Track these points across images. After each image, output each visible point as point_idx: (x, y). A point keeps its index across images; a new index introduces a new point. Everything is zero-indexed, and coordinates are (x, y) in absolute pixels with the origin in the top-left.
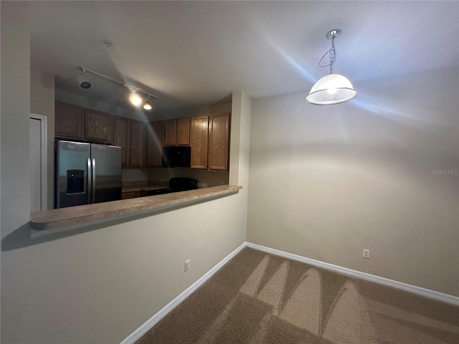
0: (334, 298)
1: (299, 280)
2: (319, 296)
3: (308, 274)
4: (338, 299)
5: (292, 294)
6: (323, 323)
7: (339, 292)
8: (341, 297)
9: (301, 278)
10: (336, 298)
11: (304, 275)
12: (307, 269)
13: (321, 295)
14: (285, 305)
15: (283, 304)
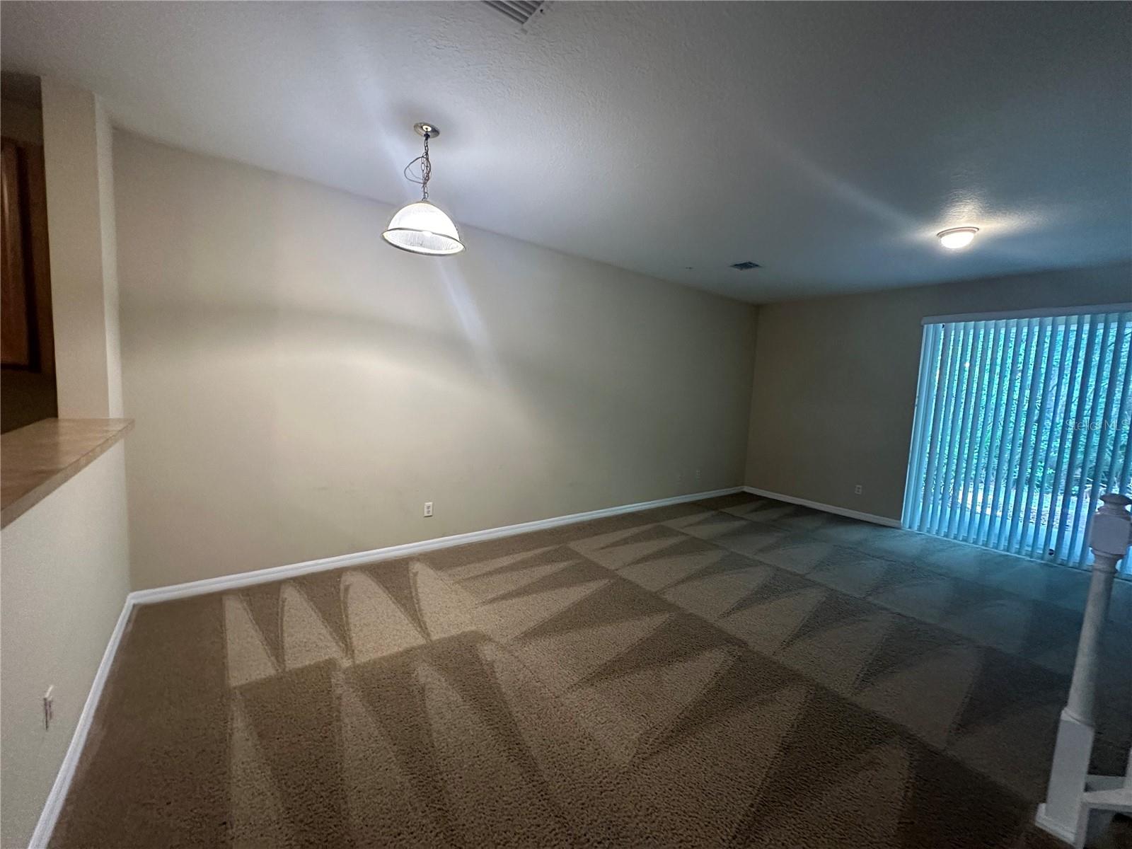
0: (411, 593)
1: (342, 599)
2: (391, 602)
3: (347, 583)
4: (416, 590)
5: (348, 624)
6: (421, 627)
7: (411, 581)
8: (418, 585)
9: (342, 595)
10: (413, 590)
11: (342, 587)
12: (340, 577)
13: (391, 599)
14: (351, 643)
15: (346, 645)
